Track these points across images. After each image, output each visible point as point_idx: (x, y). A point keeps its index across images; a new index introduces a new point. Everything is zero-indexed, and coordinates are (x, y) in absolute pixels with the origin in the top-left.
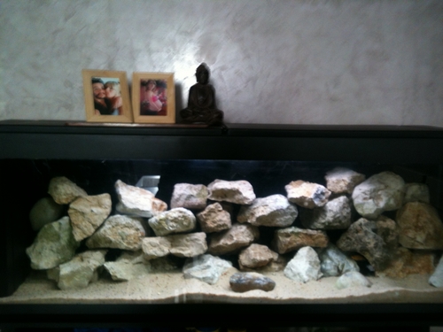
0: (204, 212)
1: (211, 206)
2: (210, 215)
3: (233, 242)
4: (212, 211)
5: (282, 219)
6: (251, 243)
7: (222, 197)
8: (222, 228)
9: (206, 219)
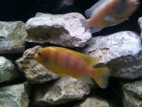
0: (21, 59)
1: (29, 51)
2: (28, 62)
3: (60, 97)
4: (30, 57)
5: (130, 69)
6: (85, 97)
7: (43, 38)
8: (45, 80)
9: (24, 69)
